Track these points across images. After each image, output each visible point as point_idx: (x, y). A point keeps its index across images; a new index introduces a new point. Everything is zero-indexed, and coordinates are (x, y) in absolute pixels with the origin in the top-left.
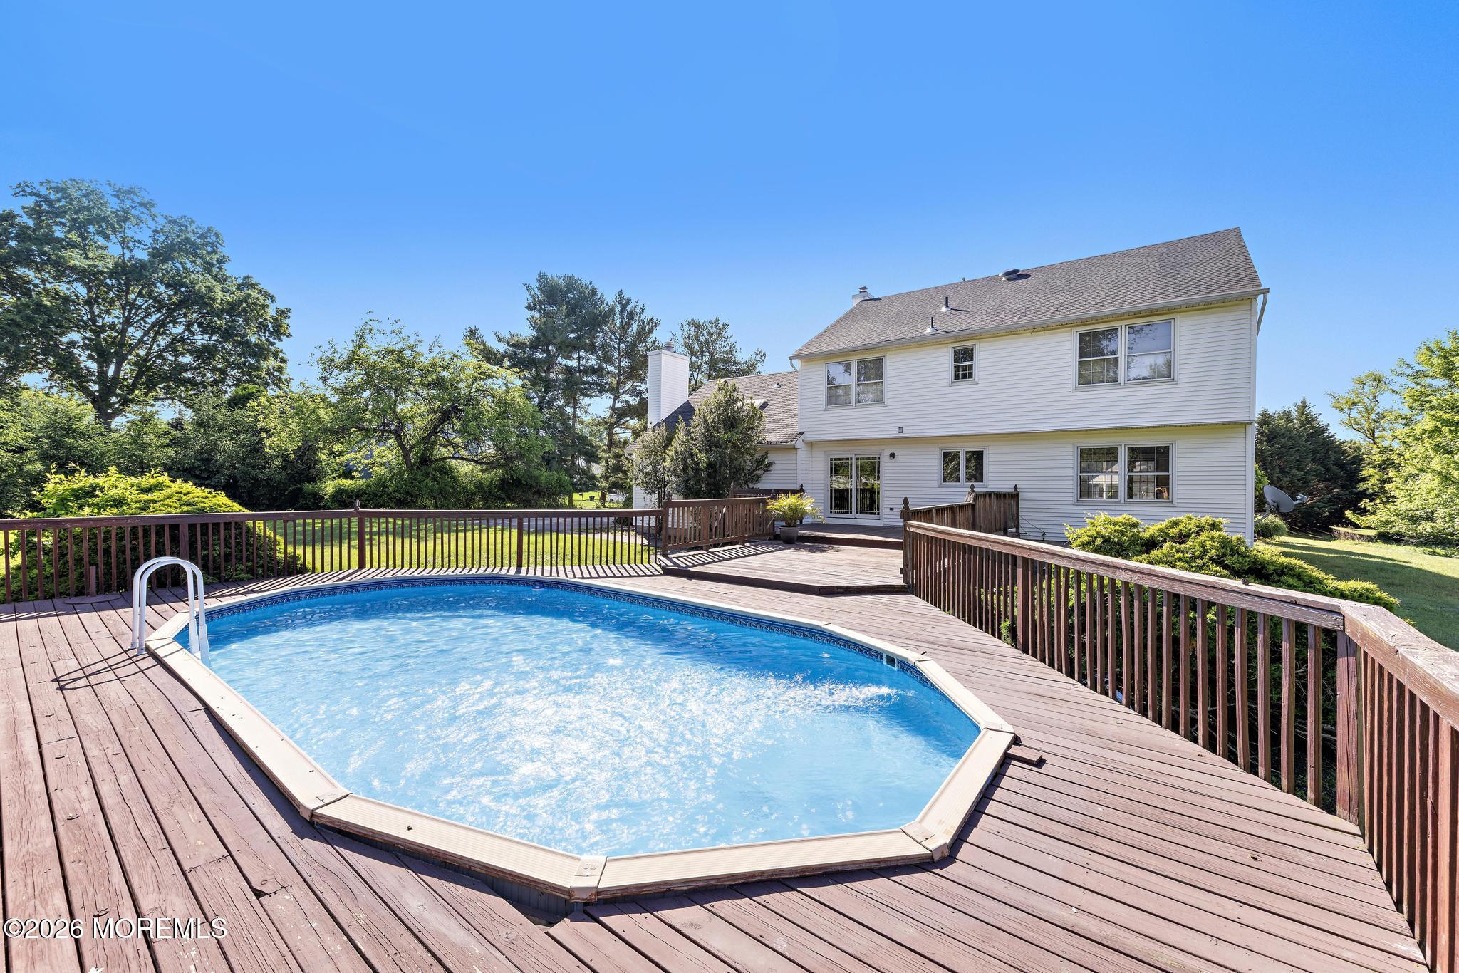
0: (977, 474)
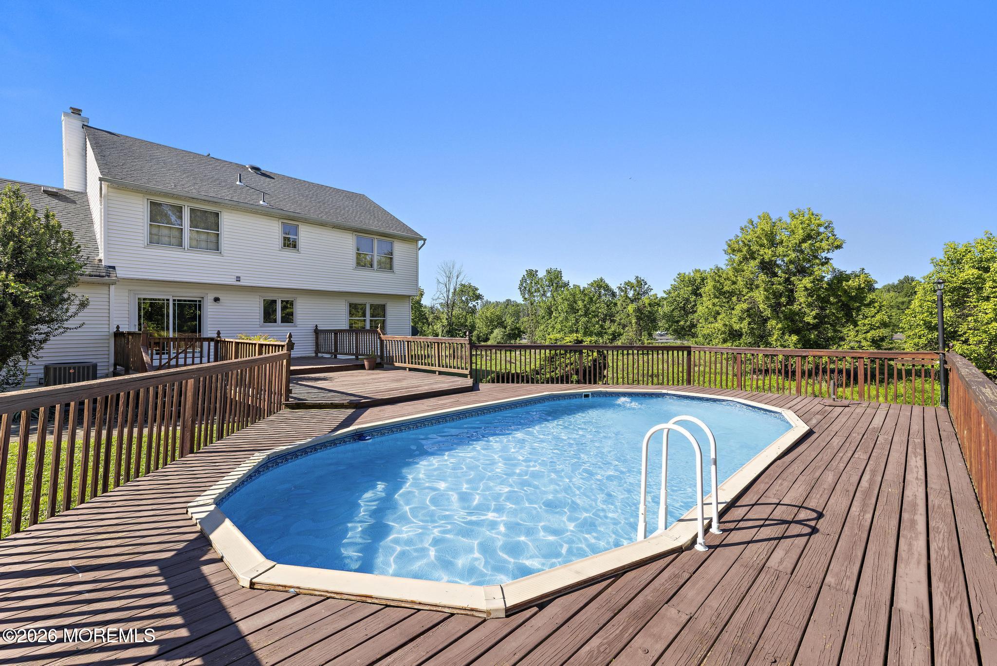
0: (288, 318)
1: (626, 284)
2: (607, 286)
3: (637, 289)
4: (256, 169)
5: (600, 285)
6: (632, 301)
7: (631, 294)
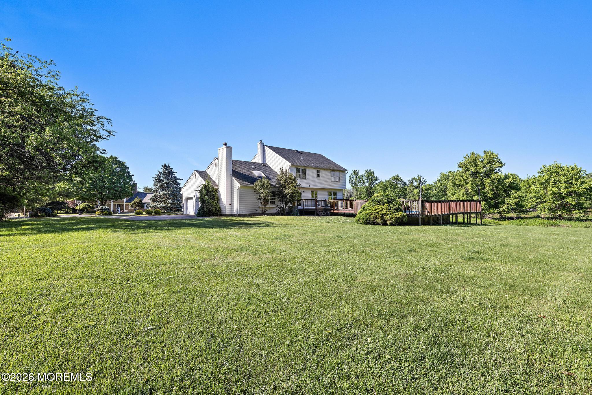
1: (413, 179)
2: (401, 179)
3: (419, 181)
4: (297, 151)
5: (397, 179)
6: (416, 188)
7: (415, 184)
